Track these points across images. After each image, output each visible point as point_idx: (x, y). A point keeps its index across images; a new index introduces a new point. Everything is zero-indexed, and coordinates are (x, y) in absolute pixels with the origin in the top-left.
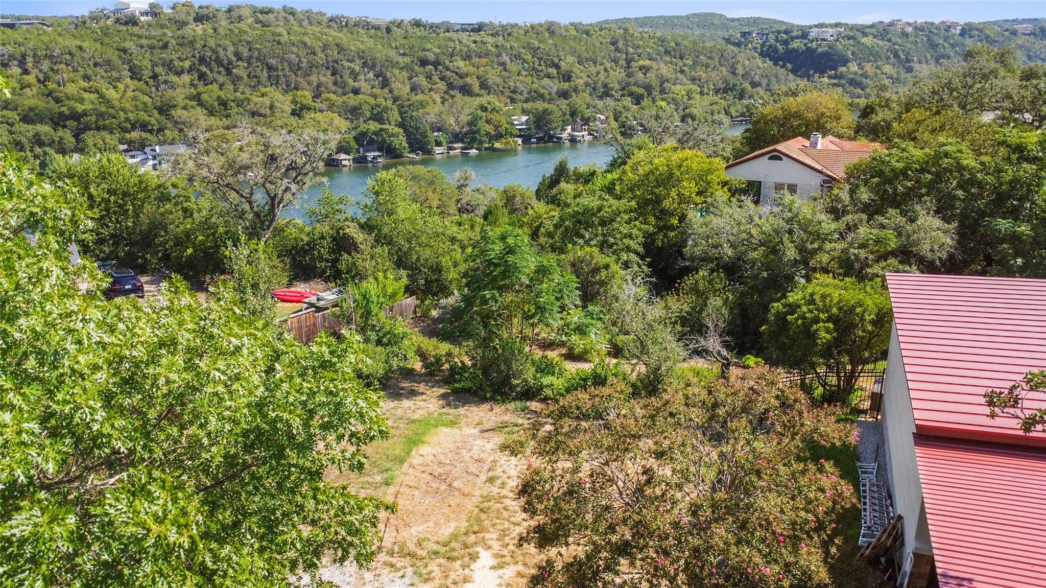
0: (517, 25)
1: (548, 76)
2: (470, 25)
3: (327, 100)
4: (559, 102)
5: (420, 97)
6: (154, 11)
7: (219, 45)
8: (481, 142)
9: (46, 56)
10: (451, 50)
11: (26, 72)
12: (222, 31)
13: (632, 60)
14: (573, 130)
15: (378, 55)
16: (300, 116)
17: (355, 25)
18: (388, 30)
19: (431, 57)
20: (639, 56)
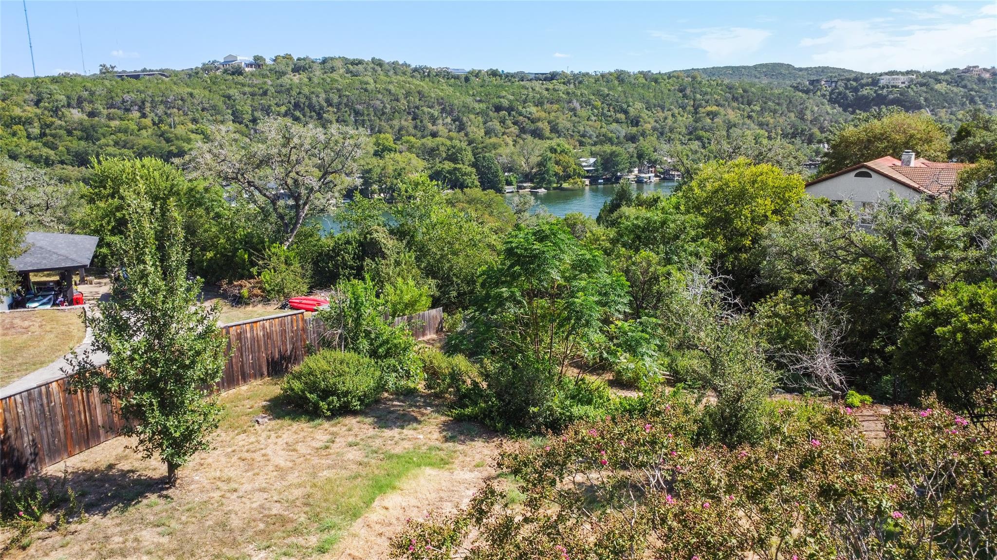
0: (588, 74)
1: (617, 121)
2: (543, 74)
3: (407, 142)
4: (627, 146)
5: (494, 140)
6: (258, 62)
7: (313, 93)
8: (550, 182)
9: (162, 101)
10: (524, 97)
11: (144, 116)
12: (316, 80)
13: (700, 106)
14: (640, 171)
15: (456, 102)
16: (382, 157)
17: (437, 75)
18: (467, 79)
19: (505, 103)
20: (707, 102)
